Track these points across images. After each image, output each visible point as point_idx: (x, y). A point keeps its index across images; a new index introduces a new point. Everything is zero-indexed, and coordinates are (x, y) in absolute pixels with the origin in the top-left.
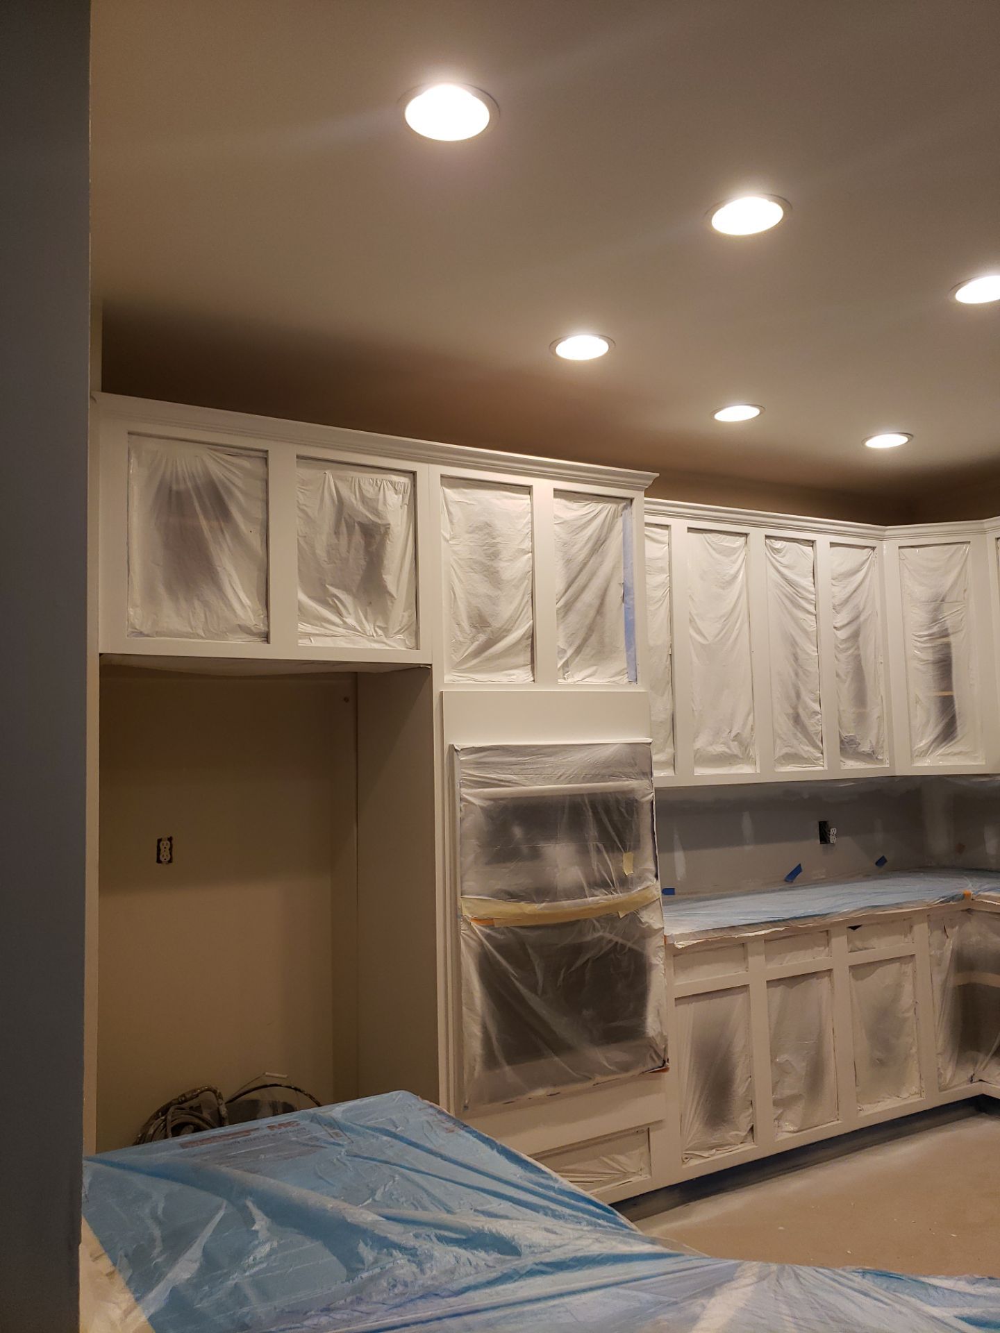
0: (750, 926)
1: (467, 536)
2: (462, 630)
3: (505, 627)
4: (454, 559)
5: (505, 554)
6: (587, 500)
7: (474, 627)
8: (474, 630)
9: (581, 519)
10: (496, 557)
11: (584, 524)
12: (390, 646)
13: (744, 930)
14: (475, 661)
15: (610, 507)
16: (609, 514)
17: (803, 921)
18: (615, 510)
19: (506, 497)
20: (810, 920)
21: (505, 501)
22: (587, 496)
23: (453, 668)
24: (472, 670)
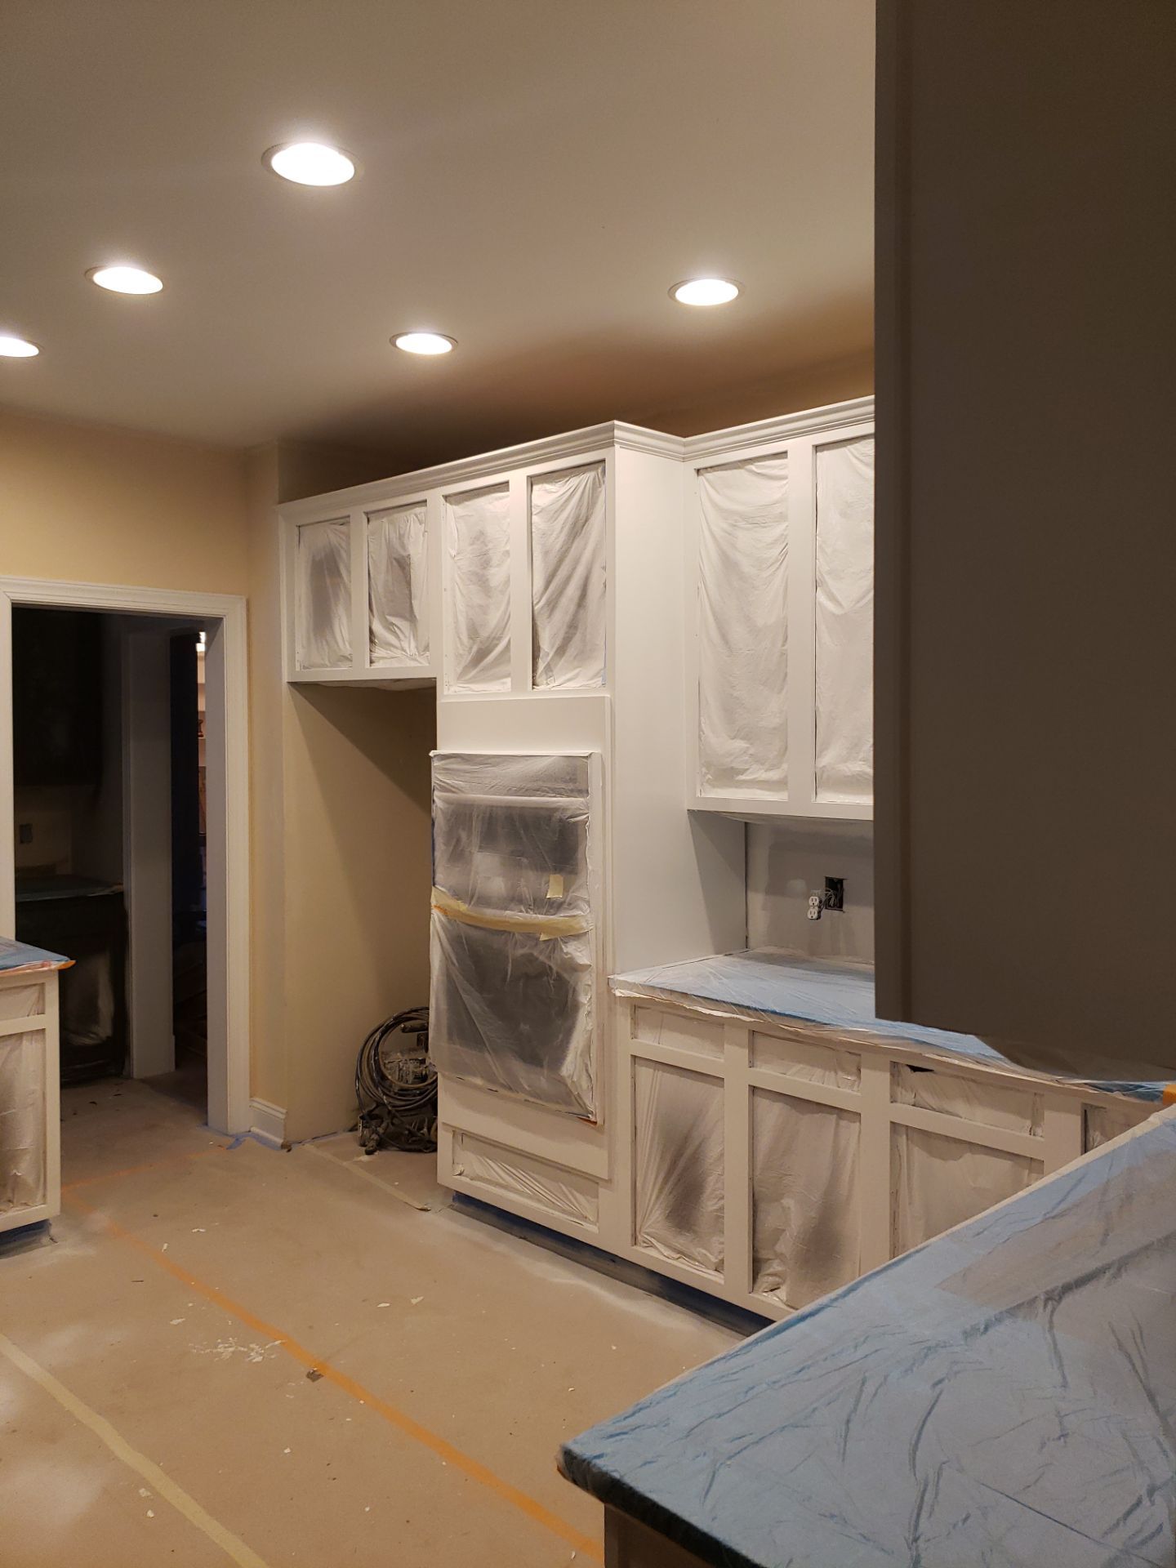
0: (709, 1001)
1: (471, 548)
2: (462, 644)
3: (493, 635)
4: (459, 574)
5: (495, 561)
6: (566, 476)
7: (471, 638)
8: (471, 641)
9: (558, 501)
10: (487, 564)
11: (562, 506)
12: (421, 663)
13: (701, 1003)
14: (474, 673)
15: (588, 477)
16: (588, 485)
17: (787, 1021)
18: (594, 479)
19: (496, 499)
20: (800, 1024)
21: (496, 503)
22: (565, 473)
23: (458, 679)
24: (472, 681)
